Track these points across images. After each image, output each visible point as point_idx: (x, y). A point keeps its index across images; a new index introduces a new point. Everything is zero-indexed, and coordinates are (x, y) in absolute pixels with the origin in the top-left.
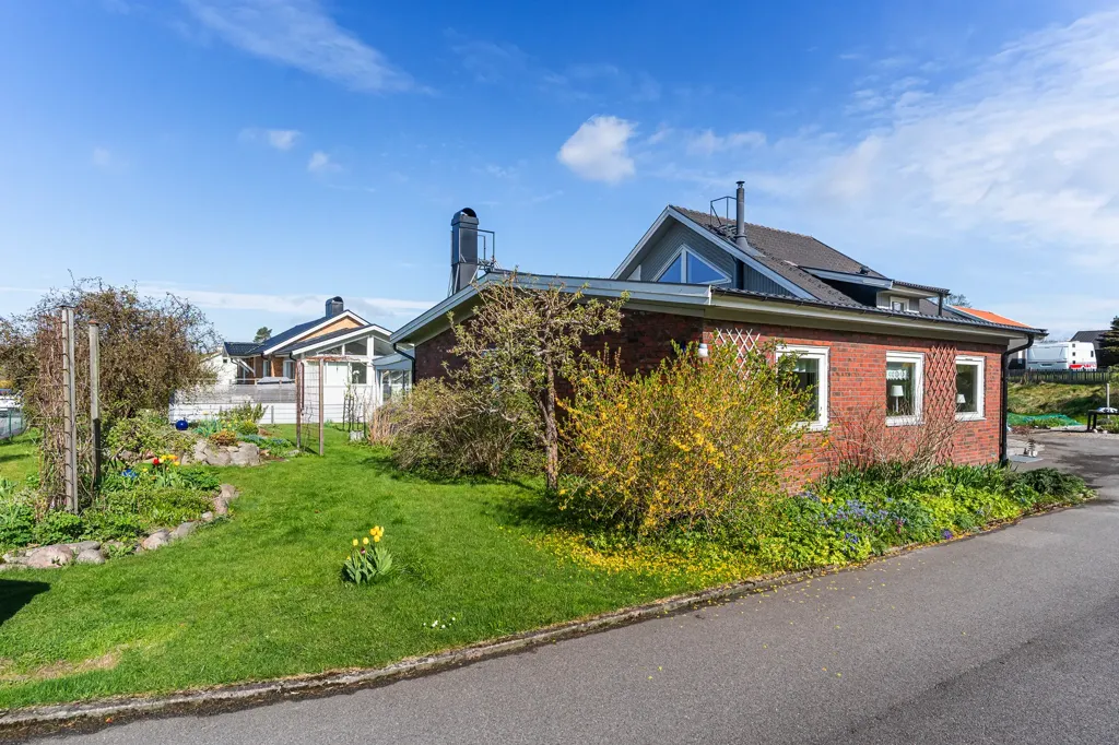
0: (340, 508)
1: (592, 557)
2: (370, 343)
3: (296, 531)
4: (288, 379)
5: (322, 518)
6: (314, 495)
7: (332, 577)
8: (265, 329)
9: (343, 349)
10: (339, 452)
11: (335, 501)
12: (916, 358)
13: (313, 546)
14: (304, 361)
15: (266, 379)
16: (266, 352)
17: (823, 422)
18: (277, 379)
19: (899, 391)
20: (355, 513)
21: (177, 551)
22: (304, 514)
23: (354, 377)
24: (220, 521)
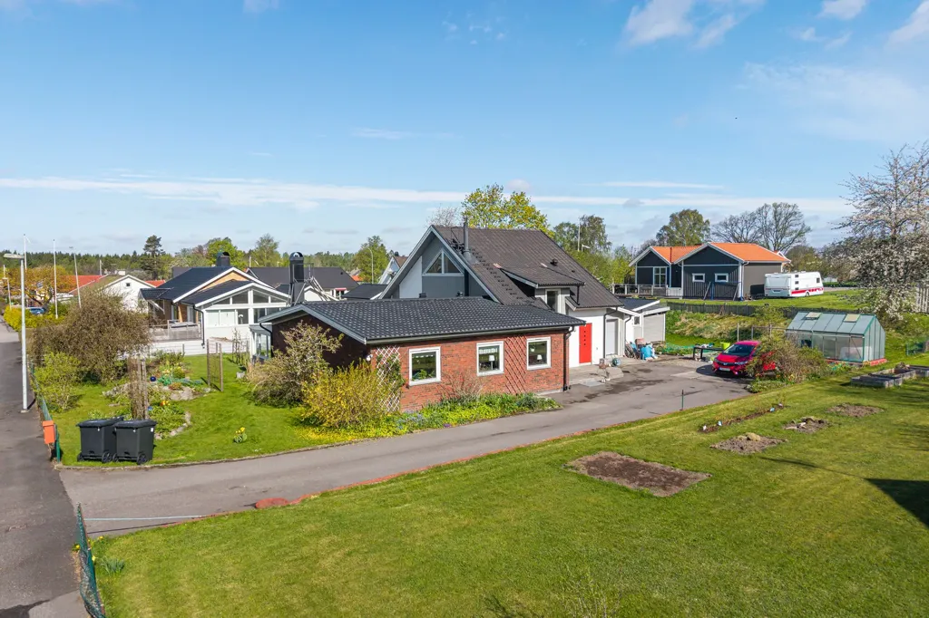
0: (233, 420)
1: (311, 434)
2: (251, 295)
3: (219, 429)
4: (192, 323)
5: (226, 424)
6: (221, 415)
7: (231, 442)
8: (154, 237)
9: (231, 300)
10: (231, 388)
11: (230, 417)
12: (501, 343)
13: (224, 434)
14: (203, 310)
15: (177, 324)
16: (175, 301)
17: (438, 378)
18: (185, 324)
19: (492, 358)
20: (237, 422)
21: (181, 436)
22: (219, 423)
23: (239, 319)
24: (189, 427)
